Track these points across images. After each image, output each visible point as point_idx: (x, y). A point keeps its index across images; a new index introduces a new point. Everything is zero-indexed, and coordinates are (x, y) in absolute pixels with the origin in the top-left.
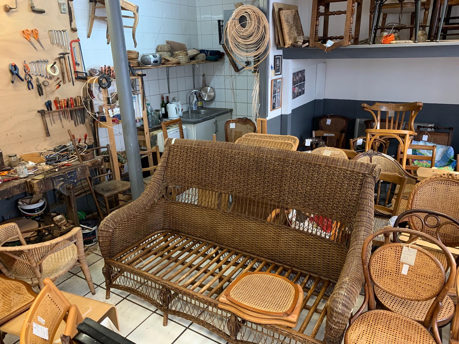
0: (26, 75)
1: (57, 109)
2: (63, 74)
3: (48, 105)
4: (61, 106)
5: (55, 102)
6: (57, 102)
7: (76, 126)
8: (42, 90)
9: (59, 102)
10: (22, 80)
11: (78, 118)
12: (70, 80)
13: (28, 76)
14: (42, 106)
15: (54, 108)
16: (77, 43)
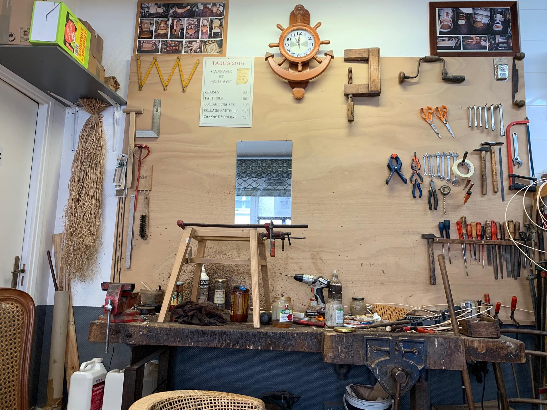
0: (413, 174)
1: (460, 238)
2: (483, 177)
3: (445, 227)
4: (469, 234)
5: (459, 224)
6: (462, 225)
7: (496, 278)
8: (436, 201)
9: (467, 225)
10: (405, 182)
11: (504, 263)
12: (496, 190)
13: (416, 177)
14: (433, 228)
15: (454, 234)
16: (523, 127)
